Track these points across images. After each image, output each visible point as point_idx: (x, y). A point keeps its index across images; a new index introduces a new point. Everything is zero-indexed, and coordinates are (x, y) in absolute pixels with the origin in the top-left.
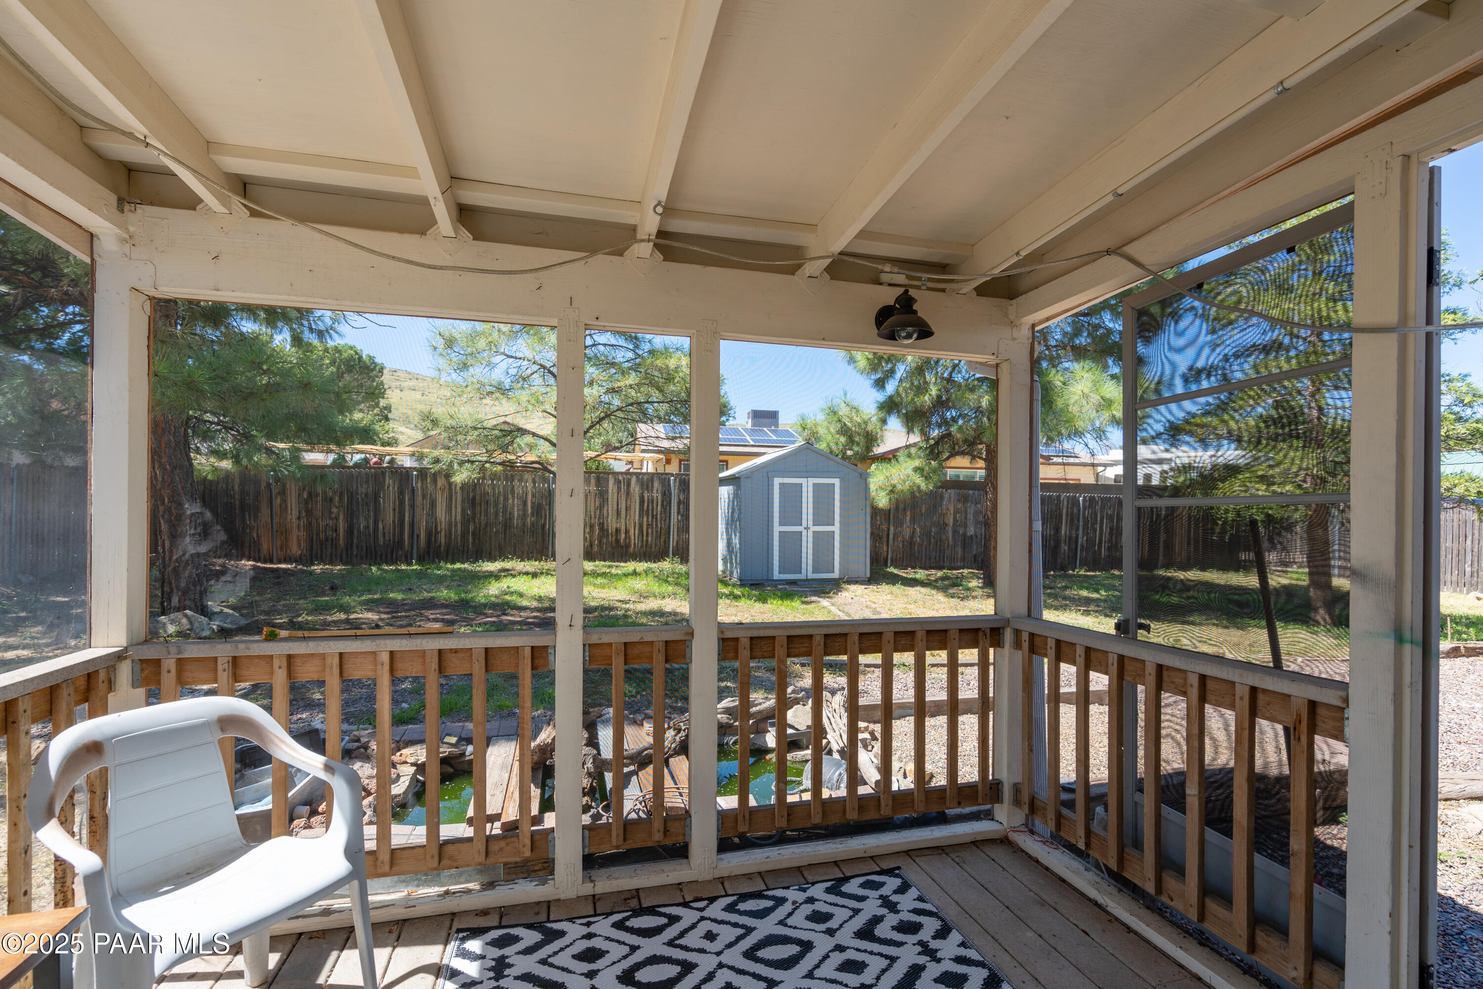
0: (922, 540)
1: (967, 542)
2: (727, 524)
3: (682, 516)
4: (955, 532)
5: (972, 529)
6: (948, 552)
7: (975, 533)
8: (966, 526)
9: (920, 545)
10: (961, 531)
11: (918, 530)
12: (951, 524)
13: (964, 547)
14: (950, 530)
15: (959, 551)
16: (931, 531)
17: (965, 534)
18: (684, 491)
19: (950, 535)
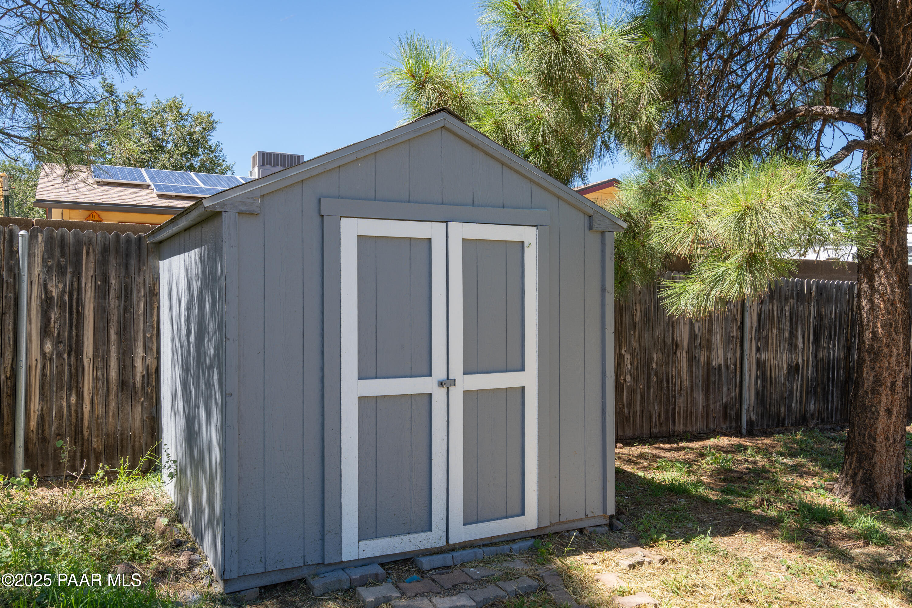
0: (635, 379)
1: (712, 378)
2: (186, 368)
3: (58, 341)
4: (692, 359)
5: (720, 352)
6: (680, 403)
7: (726, 360)
8: (710, 349)
9: (633, 391)
10: (703, 359)
11: (628, 357)
12: (686, 343)
13: (708, 389)
14: (683, 354)
15: (700, 397)
16: (650, 360)
17: (708, 363)
18: (61, 271)
19: (684, 365)
